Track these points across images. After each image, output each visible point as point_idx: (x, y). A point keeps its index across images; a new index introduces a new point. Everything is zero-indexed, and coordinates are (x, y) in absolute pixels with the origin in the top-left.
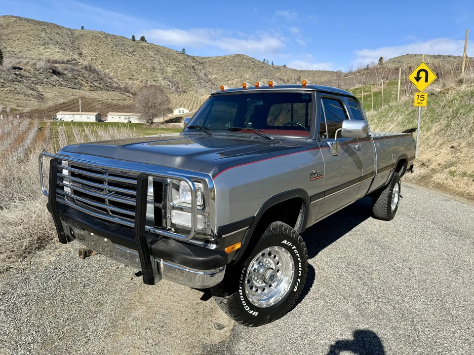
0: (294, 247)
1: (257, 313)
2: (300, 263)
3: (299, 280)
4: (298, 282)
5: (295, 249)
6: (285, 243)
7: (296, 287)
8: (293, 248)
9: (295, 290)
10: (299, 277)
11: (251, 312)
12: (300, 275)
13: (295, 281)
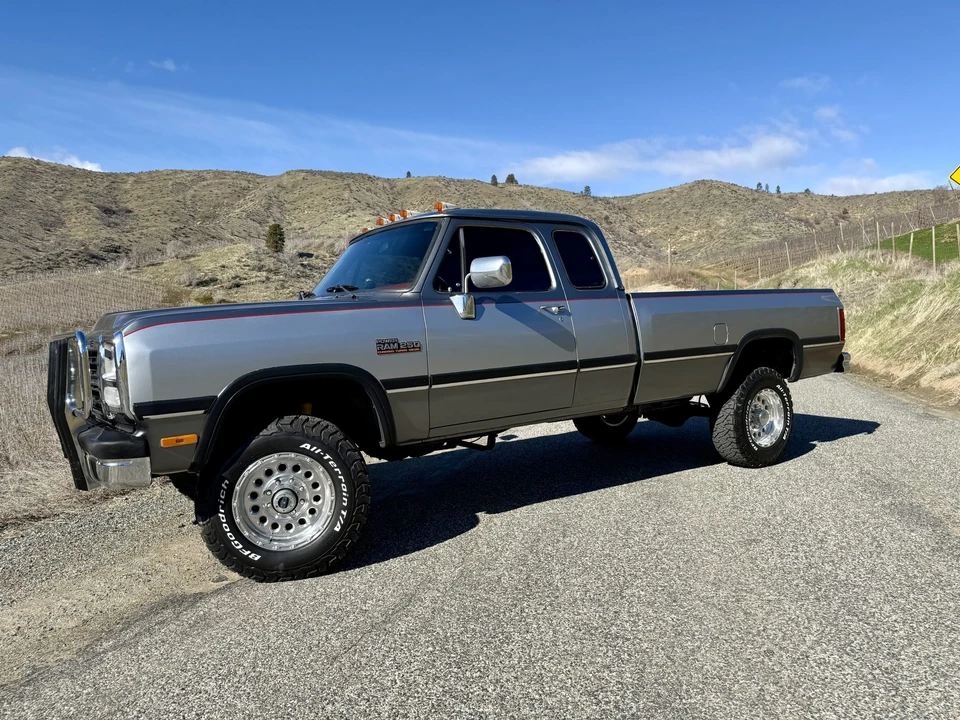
0: (327, 457)
1: (259, 557)
2: (343, 485)
3: (344, 513)
4: (343, 516)
5: (329, 460)
6: (308, 448)
7: (339, 524)
8: (325, 458)
9: (337, 529)
10: (344, 508)
11: (246, 553)
12: (345, 504)
13: (336, 515)
